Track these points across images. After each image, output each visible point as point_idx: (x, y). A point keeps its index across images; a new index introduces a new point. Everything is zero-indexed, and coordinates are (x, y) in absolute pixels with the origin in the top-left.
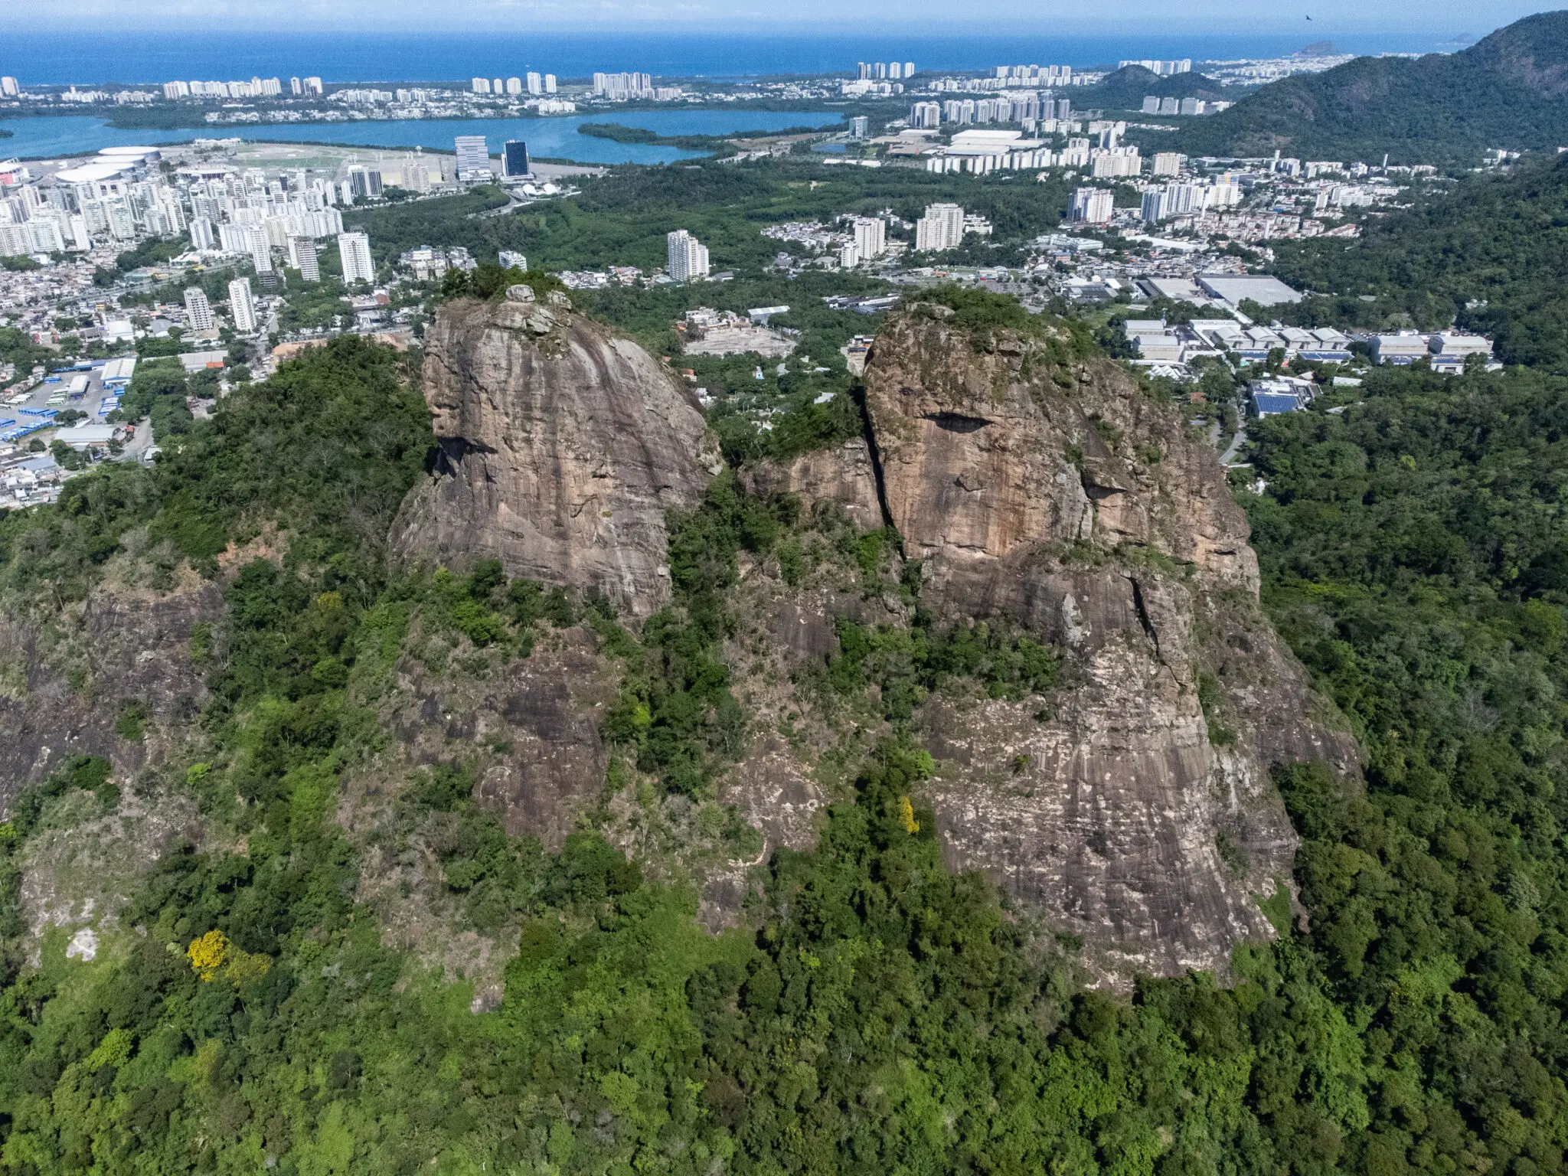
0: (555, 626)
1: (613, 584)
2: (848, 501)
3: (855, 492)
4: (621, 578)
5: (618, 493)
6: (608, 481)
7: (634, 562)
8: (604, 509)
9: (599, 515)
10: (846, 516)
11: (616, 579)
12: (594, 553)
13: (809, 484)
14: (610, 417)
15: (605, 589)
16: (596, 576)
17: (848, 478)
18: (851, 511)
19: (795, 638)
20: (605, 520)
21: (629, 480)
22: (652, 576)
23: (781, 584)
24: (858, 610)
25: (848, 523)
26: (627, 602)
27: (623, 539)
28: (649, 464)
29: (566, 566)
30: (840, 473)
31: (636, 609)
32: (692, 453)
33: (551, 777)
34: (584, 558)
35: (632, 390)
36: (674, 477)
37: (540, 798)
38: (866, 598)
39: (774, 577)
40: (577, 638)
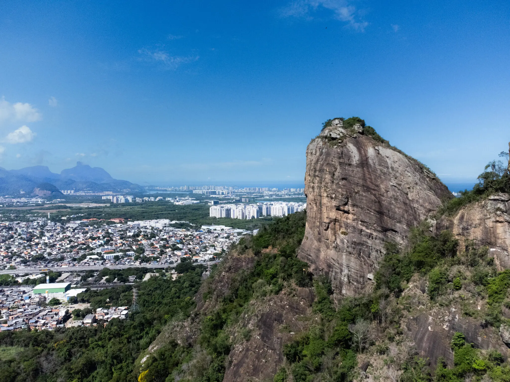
0: (297, 284)
1: (336, 273)
2: (492, 244)
3: (496, 238)
4: (342, 271)
5: (354, 224)
6: (350, 216)
7: (352, 264)
8: (343, 230)
9: (339, 232)
10: (489, 256)
11: (338, 271)
12: (332, 253)
13: (463, 229)
14: (361, 182)
15: (332, 275)
16: (329, 266)
17: (490, 223)
18: (493, 253)
19: (421, 339)
20: (342, 236)
21: (363, 217)
22: (363, 277)
23: (425, 297)
24: (476, 334)
25: (491, 263)
26: (340, 286)
27: (350, 249)
28: (380, 213)
29: (318, 257)
30: (483, 220)
31: (344, 292)
32: (422, 218)
33: (254, 362)
34: (326, 255)
35: (385, 174)
36: (401, 227)
37: (242, 371)
38: (485, 326)
39: (424, 291)
40: (303, 294)
